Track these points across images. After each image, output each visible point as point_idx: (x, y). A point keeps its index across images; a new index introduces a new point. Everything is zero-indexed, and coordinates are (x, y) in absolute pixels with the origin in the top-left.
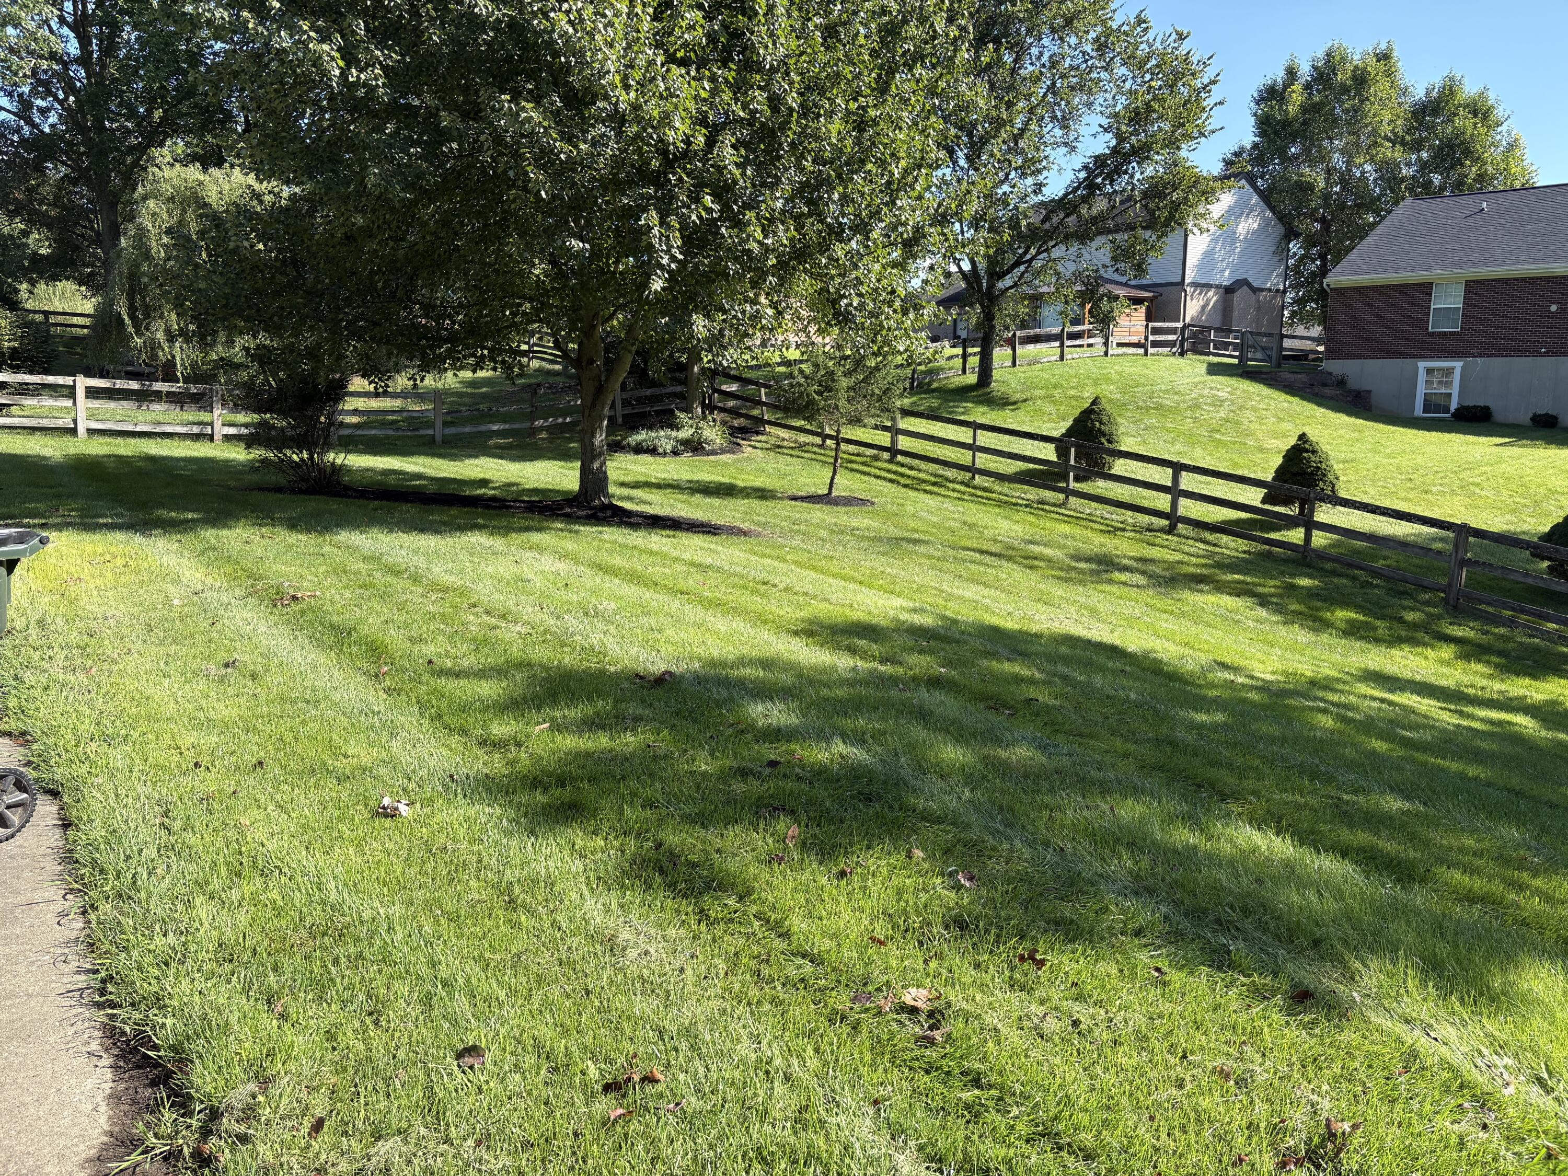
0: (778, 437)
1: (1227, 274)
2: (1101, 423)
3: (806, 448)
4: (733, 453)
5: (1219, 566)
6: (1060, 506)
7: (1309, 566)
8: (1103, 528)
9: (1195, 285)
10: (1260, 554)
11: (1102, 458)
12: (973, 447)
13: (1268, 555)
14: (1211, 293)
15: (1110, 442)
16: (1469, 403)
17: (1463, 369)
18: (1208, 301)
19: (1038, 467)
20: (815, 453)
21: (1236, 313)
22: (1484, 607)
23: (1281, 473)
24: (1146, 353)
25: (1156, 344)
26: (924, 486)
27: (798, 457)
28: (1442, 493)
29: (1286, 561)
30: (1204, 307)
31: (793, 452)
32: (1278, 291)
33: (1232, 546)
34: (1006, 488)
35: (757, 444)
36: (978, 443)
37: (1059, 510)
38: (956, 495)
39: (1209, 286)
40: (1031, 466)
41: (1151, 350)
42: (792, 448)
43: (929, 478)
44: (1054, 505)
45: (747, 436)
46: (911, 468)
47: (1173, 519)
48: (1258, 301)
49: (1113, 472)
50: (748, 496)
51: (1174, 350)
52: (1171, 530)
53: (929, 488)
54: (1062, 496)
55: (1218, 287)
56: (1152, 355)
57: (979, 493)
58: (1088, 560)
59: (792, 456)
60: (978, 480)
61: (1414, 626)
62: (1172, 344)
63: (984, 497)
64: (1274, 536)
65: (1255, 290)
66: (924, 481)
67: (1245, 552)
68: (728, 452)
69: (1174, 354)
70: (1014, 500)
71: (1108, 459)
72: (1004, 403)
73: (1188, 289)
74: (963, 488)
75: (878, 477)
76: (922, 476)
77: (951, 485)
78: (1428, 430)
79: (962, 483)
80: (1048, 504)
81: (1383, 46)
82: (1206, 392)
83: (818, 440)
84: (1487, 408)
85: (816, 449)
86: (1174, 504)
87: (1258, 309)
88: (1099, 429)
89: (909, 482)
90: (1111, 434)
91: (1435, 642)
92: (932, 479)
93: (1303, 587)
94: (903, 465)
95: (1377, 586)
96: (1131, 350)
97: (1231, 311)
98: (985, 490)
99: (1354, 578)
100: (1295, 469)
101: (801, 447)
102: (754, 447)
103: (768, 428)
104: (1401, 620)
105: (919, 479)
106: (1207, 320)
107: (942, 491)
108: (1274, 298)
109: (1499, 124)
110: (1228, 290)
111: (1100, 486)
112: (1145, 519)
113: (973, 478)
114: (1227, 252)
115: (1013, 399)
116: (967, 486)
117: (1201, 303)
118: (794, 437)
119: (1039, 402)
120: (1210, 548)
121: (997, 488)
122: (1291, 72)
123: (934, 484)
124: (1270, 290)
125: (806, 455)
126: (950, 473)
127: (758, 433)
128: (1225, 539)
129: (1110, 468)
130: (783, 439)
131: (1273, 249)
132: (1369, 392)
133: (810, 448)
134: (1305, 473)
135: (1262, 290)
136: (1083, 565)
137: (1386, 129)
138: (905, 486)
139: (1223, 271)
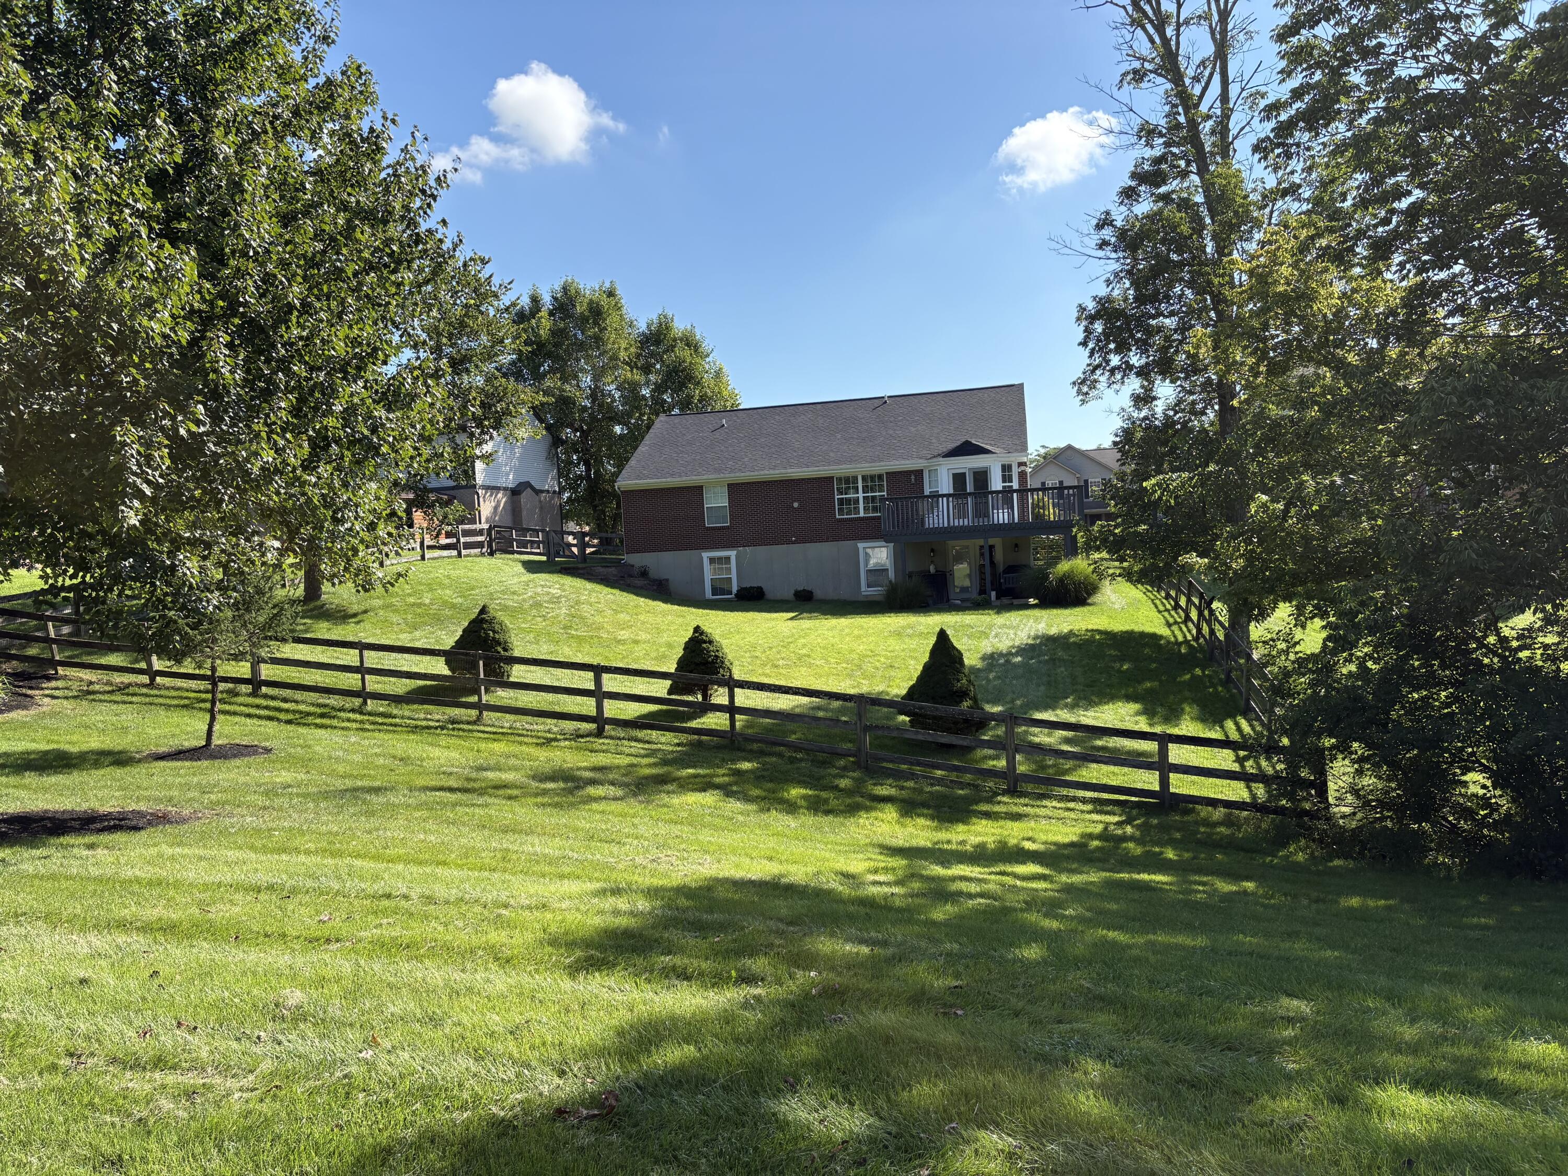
0: (82, 680)
1: (511, 477)
2: (494, 632)
3: (131, 690)
4: (25, 708)
5: (665, 762)
6: (474, 723)
7: (739, 749)
8: (535, 741)
9: (487, 488)
10: (691, 744)
11: (500, 667)
12: (361, 670)
13: (700, 744)
14: (500, 495)
15: (505, 650)
16: (747, 585)
17: (737, 557)
18: (499, 502)
19: (429, 683)
20: (146, 695)
21: (524, 513)
22: (885, 764)
23: (682, 664)
24: (460, 555)
25: (468, 546)
26: (310, 719)
27: (125, 703)
28: (787, 666)
29: (718, 747)
30: (496, 508)
31: (113, 698)
32: (555, 492)
33: (666, 741)
34: (406, 710)
35: (57, 693)
36: (366, 665)
37: (475, 727)
38: (354, 725)
39: (498, 489)
40: (421, 683)
41: (464, 552)
42: (109, 692)
43: (312, 709)
44: (469, 723)
45: (33, 683)
46: (285, 700)
47: (600, 721)
48: (540, 501)
49: (512, 679)
50: (97, 765)
51: (484, 550)
52: (599, 733)
53: (318, 721)
54: (474, 713)
55: (505, 489)
56: (466, 556)
57: (380, 720)
58: (552, 778)
59: (116, 702)
60: (371, 705)
61: (848, 792)
62: (480, 545)
63: (386, 723)
64: (694, 724)
65: (538, 492)
66: (309, 714)
67: (678, 745)
68: (18, 707)
69: (482, 554)
70: (424, 723)
71: (507, 667)
72: (342, 616)
73: (480, 492)
74: (358, 717)
75: (249, 716)
76: (302, 707)
77: (342, 714)
78: (731, 611)
79: (353, 711)
80: (462, 722)
81: (607, 285)
82: (539, 590)
83: (145, 679)
84: (760, 589)
85: (144, 690)
86: (600, 707)
87: (541, 508)
88: (494, 638)
89: (290, 717)
90: (506, 642)
91: (874, 804)
92: (319, 710)
93: (747, 771)
94: (273, 698)
95: (801, 760)
96: (445, 553)
97: (520, 511)
98: (382, 715)
99: (780, 755)
100: (698, 660)
101: (122, 689)
102: (54, 697)
103: (61, 671)
104: (836, 788)
105: (301, 712)
106: (500, 520)
107: (335, 722)
108: (552, 498)
109: (708, 356)
110: (515, 492)
111: (503, 696)
112: (570, 726)
113: (365, 703)
114: (508, 458)
115: (351, 612)
116: (361, 713)
117: (493, 504)
118: (105, 678)
119: (381, 613)
120: (647, 746)
121: (395, 712)
122: (535, 300)
123: (322, 716)
124: (548, 491)
125: (134, 699)
126: (334, 701)
127: (49, 678)
128: (654, 734)
129: (508, 676)
130: (91, 683)
131: (545, 454)
132: (667, 580)
133: (137, 690)
134: (708, 662)
135: (542, 491)
136: (550, 785)
137: (623, 355)
138: (289, 722)
139: (508, 475)
